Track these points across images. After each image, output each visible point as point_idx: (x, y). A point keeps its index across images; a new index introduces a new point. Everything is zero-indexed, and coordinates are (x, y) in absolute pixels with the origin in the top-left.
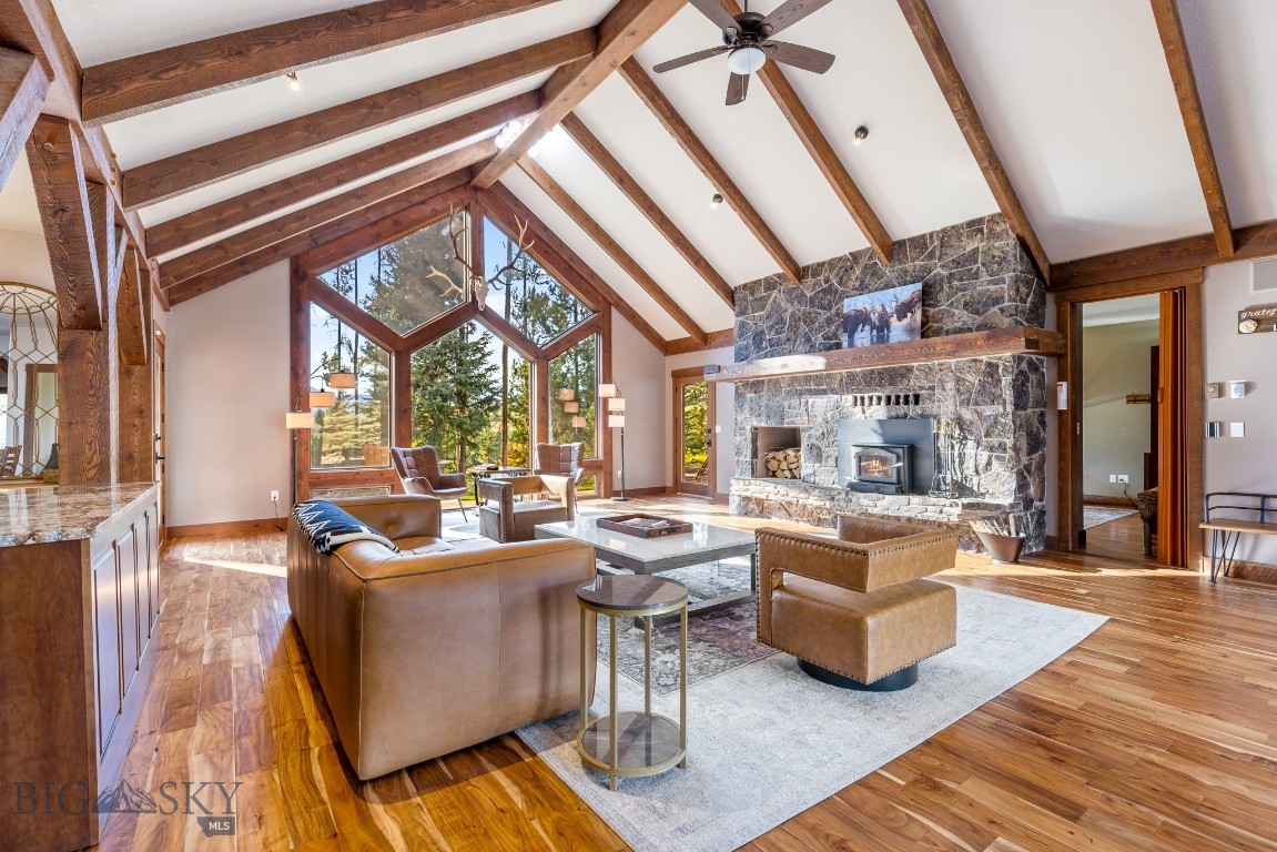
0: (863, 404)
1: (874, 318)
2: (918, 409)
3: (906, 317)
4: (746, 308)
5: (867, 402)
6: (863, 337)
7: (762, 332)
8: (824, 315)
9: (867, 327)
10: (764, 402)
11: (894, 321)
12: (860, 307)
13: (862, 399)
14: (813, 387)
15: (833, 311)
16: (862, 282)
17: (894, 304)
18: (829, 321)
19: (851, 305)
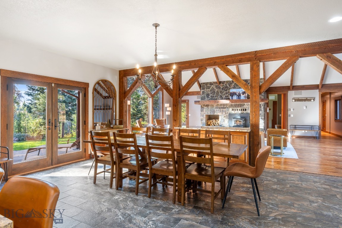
0: (234, 110)
1: (237, 94)
2: (246, 112)
3: (244, 94)
4: (204, 88)
5: (235, 110)
6: (235, 98)
7: (209, 94)
8: (225, 92)
9: (236, 96)
10: (209, 109)
11: (242, 95)
12: (234, 91)
13: (234, 109)
14: (222, 107)
15: (227, 91)
16: (234, 86)
17: (242, 92)
18: (226, 93)
19: (232, 91)
